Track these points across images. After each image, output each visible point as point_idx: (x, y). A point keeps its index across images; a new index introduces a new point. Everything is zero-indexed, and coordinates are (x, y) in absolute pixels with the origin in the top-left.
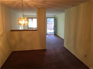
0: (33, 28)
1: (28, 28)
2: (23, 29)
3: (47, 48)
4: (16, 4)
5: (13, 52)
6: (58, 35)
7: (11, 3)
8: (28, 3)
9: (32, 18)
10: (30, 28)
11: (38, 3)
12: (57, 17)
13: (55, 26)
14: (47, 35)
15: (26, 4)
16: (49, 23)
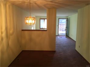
0: (44, 29)
1: (40, 28)
2: (35, 29)
3: (56, 49)
4: (26, 3)
5: (23, 51)
6: (70, 36)
7: (21, 3)
8: (37, 2)
9: (44, 19)
10: (42, 28)
11: (47, 2)
12: (70, 18)
13: (67, 27)
14: (58, 36)
15: (36, 3)
16: (62, 24)
